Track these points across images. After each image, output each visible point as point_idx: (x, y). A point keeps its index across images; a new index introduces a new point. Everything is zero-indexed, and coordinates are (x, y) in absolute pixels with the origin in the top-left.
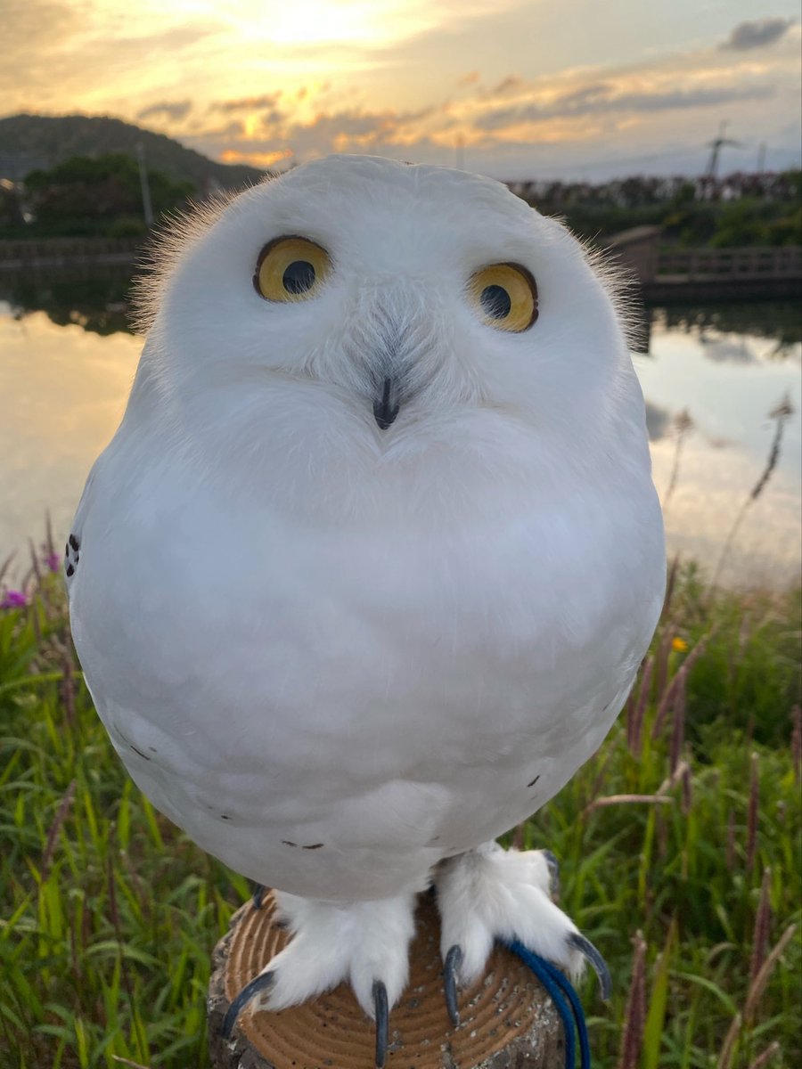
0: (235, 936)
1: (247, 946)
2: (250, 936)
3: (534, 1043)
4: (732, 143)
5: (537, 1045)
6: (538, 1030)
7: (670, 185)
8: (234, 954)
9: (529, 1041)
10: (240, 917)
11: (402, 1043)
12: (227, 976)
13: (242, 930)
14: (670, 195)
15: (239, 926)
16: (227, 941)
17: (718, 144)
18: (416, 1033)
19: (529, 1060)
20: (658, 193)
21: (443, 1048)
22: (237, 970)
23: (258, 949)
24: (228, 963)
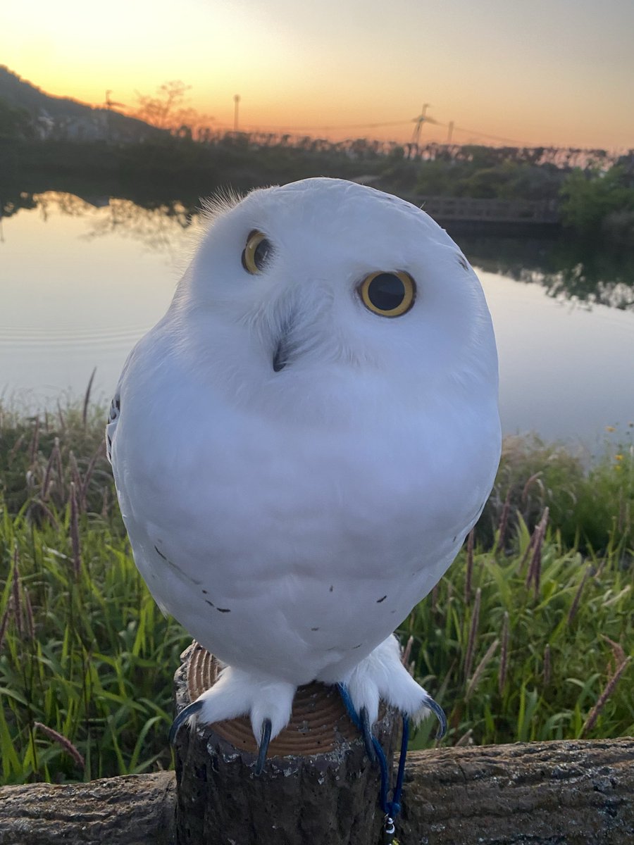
0: (189, 667)
1: (198, 673)
2: (199, 667)
3: (388, 725)
4: (431, 121)
5: (390, 725)
6: (389, 717)
7: (387, 146)
8: (191, 678)
9: (385, 724)
10: (189, 654)
11: (309, 728)
12: (189, 692)
13: (193, 663)
14: (387, 153)
15: (189, 660)
16: (182, 670)
17: (421, 120)
18: (317, 721)
19: (385, 734)
20: (379, 151)
21: (335, 729)
22: (195, 687)
23: (205, 675)
24: (187, 683)
